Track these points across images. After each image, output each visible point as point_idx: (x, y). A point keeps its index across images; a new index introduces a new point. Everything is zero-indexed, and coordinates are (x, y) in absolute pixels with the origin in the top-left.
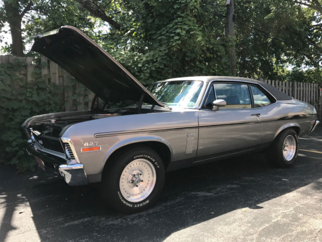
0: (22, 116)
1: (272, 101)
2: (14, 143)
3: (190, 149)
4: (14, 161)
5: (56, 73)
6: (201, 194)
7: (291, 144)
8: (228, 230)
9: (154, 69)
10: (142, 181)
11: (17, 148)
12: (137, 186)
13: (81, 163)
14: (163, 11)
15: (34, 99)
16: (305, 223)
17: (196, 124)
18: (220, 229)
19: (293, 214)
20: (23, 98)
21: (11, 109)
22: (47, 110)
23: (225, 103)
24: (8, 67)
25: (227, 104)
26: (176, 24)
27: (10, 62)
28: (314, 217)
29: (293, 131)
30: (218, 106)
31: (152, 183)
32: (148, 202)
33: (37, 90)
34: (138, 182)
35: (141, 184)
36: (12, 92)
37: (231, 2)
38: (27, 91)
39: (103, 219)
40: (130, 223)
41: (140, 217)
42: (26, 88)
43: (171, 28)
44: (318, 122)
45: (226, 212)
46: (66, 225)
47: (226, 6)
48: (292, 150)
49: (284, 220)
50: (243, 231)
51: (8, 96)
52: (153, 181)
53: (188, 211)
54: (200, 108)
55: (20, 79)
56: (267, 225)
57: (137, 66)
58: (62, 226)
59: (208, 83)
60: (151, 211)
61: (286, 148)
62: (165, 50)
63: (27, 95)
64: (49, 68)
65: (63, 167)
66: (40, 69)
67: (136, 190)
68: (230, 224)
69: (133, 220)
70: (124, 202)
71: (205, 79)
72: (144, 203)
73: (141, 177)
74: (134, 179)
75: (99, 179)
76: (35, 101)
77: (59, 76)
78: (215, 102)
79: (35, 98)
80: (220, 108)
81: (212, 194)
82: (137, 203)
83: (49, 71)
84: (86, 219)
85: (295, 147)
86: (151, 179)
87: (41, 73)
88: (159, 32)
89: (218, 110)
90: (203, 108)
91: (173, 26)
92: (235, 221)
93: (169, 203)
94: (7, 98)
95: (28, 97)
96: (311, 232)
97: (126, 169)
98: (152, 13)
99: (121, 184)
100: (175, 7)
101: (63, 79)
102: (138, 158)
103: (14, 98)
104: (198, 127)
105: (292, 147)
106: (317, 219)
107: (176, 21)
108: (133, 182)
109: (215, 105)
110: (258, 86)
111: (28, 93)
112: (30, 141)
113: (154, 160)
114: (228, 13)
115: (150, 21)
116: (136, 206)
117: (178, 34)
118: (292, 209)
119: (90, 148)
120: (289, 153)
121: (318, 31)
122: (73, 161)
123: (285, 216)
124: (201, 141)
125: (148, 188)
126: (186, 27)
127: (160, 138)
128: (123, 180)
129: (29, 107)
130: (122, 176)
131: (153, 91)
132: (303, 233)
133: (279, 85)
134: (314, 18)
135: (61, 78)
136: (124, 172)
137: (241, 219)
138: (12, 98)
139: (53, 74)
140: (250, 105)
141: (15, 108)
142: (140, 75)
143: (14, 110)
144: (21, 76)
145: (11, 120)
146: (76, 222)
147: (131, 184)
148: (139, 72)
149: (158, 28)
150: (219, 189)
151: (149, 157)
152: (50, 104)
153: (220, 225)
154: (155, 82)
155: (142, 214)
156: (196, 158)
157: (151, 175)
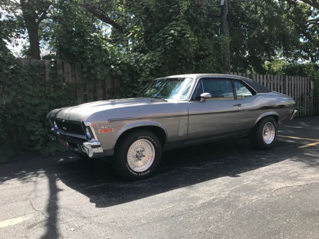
0: (42, 110)
1: (254, 93)
2: (37, 133)
3: (182, 132)
4: (38, 147)
5: (69, 73)
6: (191, 168)
7: (270, 130)
8: (209, 189)
9: (153, 67)
10: (144, 156)
11: (39, 137)
12: (140, 160)
13: (99, 141)
14: (161, 16)
15: (52, 96)
16: (268, 185)
17: (186, 113)
18: (202, 189)
19: (260, 180)
20: (42, 95)
21: (33, 104)
22: (63, 104)
23: (210, 96)
24: (30, 69)
25: (212, 97)
26: (171, 26)
27: (32, 64)
28: (276, 181)
29: (272, 119)
30: (205, 98)
31: (152, 157)
32: (149, 172)
33: (54, 87)
34: (141, 157)
35: (144, 158)
36: (33, 90)
37: (224, 3)
38: (46, 89)
39: (115, 184)
40: (136, 186)
41: (143, 182)
42: (45, 86)
43: (166, 30)
44: (295, 111)
45: (209, 179)
46: (88, 188)
47: (220, 7)
48: (272, 135)
49: (253, 183)
50: (220, 190)
51: (31, 93)
52: (152, 156)
53: (180, 179)
54: (190, 100)
55: (40, 79)
56: (238, 186)
57: (138, 65)
58: (85, 188)
59: (197, 80)
60: (151, 179)
61: (266, 133)
62: (162, 50)
63: (46, 92)
64: (63, 69)
65: (85, 144)
66: (56, 70)
67: (140, 163)
68: (211, 186)
69: (138, 184)
70: (131, 171)
71: (195, 76)
72: (146, 173)
73: (143, 153)
74: (138, 154)
75: (112, 153)
76: (53, 97)
77: (72, 76)
78: (202, 95)
79: (53, 94)
80: (207, 100)
81: (200, 168)
82: (141, 173)
83: (64, 71)
84: (103, 184)
85: (274, 132)
86: (151, 155)
87: (57, 73)
88: (157, 34)
89: (204, 101)
90: (192, 100)
91: (168, 29)
92: (215, 184)
93: (165, 174)
94: (30, 95)
95: (47, 94)
96: (270, 190)
97: (131, 147)
98: (151, 17)
99: (128, 158)
100: (171, 11)
101: (75, 78)
102: (140, 138)
103: (35, 95)
104: (188, 115)
105: (272, 132)
106: (278, 182)
107: (171, 24)
108: (137, 156)
109: (202, 97)
110: (240, 81)
111: (47, 90)
112: (53, 129)
113: (153, 140)
114: (222, 14)
115: (150, 24)
116: (140, 175)
117: (172, 35)
118: (261, 176)
119: (106, 130)
120: (269, 137)
121: (315, 26)
122: (93, 140)
123: (254, 180)
124: (190, 127)
125: (149, 161)
126: (179, 29)
127: (158, 123)
128: (129, 155)
129: (48, 103)
130: (129, 152)
131: (153, 86)
132: (264, 190)
133: (270, 79)
134: (310, 13)
135: (74, 77)
136: (130, 149)
137: (220, 183)
138: (34, 95)
139: (67, 73)
140: (233, 98)
141: (37, 103)
142: (141, 74)
143: (36, 105)
144: (41, 76)
145: (34, 113)
146: (95, 186)
147: (136, 159)
148: (140, 70)
149: (157, 31)
150: (207, 165)
151: (149, 138)
152: (65, 100)
153: (203, 186)
154: (154, 78)
155: (144, 180)
156: (186, 140)
157: (151, 152)
